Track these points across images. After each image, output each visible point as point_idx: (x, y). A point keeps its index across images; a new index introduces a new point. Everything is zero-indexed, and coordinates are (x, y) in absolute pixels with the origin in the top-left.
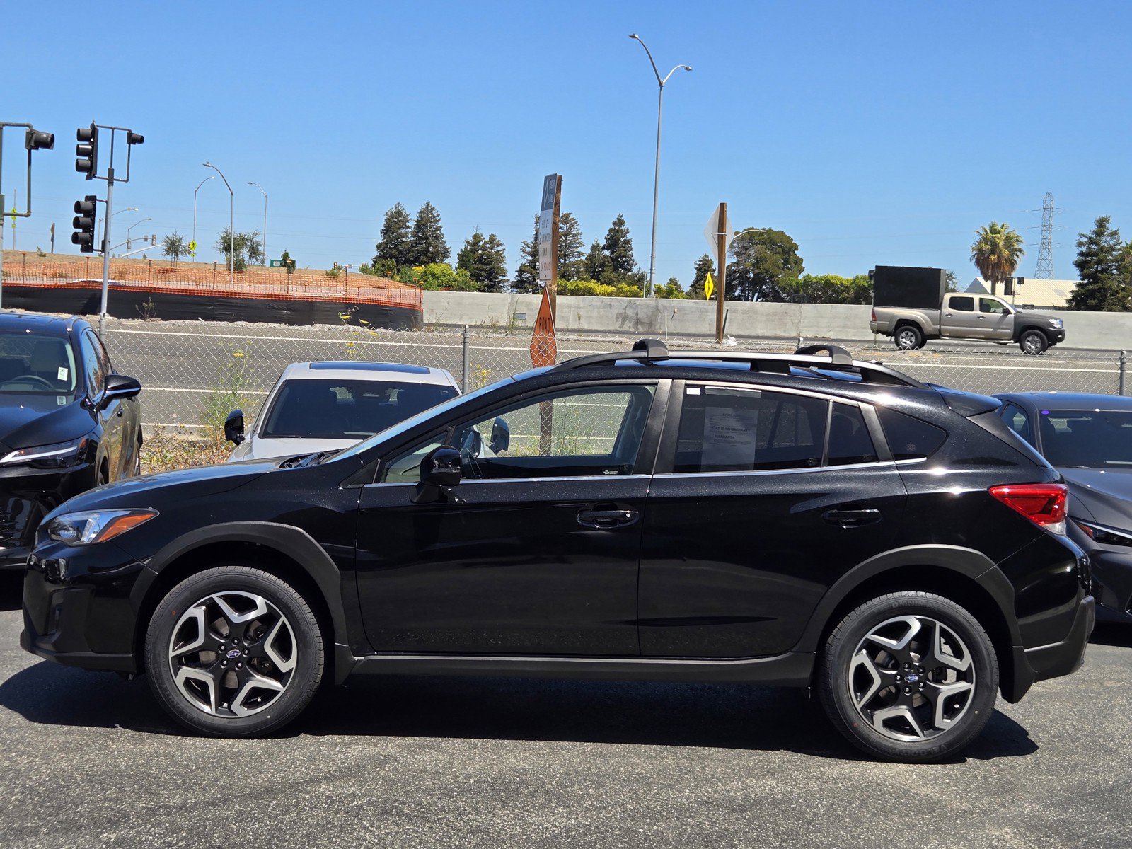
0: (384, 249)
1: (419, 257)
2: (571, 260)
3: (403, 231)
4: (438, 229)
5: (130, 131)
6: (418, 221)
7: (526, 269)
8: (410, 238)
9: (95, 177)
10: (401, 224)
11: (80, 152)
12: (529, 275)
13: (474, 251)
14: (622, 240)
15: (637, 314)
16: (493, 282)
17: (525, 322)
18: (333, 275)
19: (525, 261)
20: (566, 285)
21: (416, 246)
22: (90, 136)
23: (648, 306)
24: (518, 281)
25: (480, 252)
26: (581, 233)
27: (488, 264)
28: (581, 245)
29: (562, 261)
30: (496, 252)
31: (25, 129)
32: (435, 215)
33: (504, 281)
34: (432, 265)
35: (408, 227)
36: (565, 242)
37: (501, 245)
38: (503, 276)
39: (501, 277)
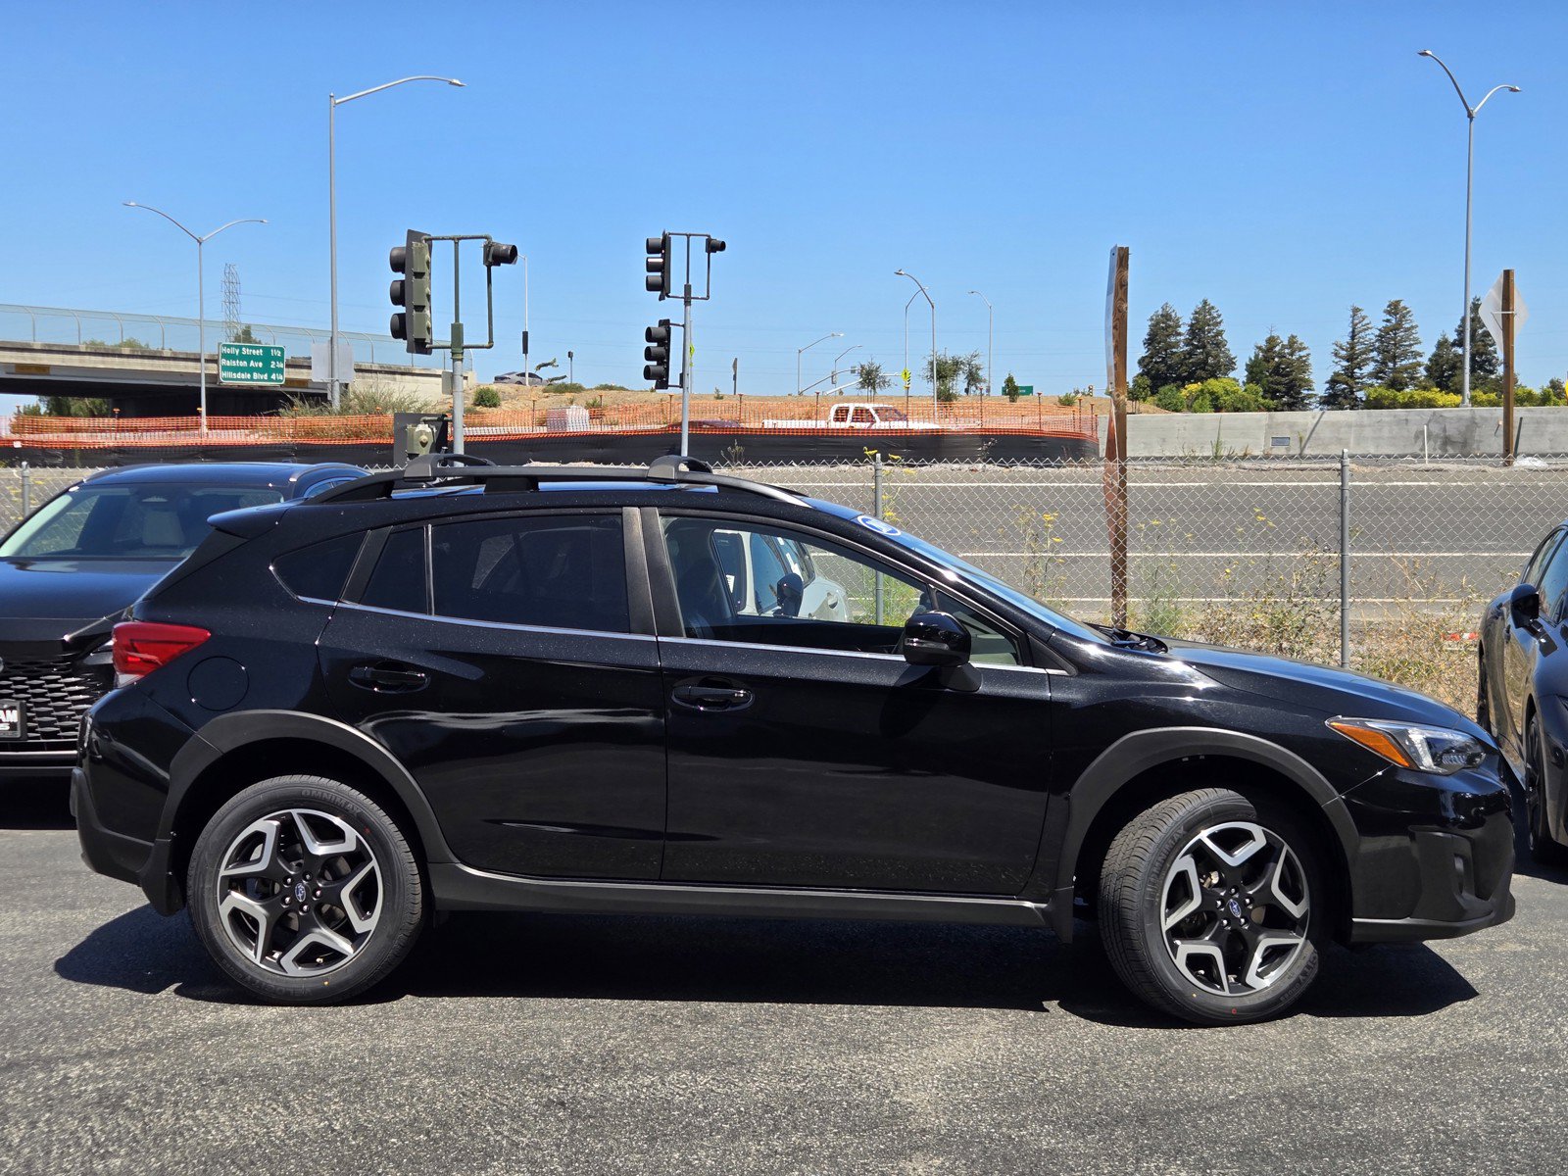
0: (1148, 364)
1: (1194, 372)
2: (1404, 363)
3: (1173, 339)
4: (1220, 333)
5: (709, 236)
6: (1192, 325)
7: (1340, 378)
8: (1183, 348)
9: (669, 297)
10: (1170, 330)
11: (651, 267)
12: (1344, 386)
13: (1267, 360)
14: (1480, 331)
15: (1445, 430)
16: (1294, 398)
17: (1288, 450)
18: (1067, 402)
19: (1338, 369)
20: (1395, 396)
21: (1190, 358)
22: (661, 247)
23: (1460, 419)
24: (1330, 395)
25: (1276, 359)
26: (1417, 326)
27: (1287, 375)
28: (1417, 342)
29: (1391, 365)
30: (1298, 359)
31: (483, 242)
32: (1215, 315)
33: (1310, 396)
34: (1212, 381)
35: (1180, 334)
36: (1394, 339)
37: (1304, 348)
38: (1308, 390)
39: (1306, 392)
